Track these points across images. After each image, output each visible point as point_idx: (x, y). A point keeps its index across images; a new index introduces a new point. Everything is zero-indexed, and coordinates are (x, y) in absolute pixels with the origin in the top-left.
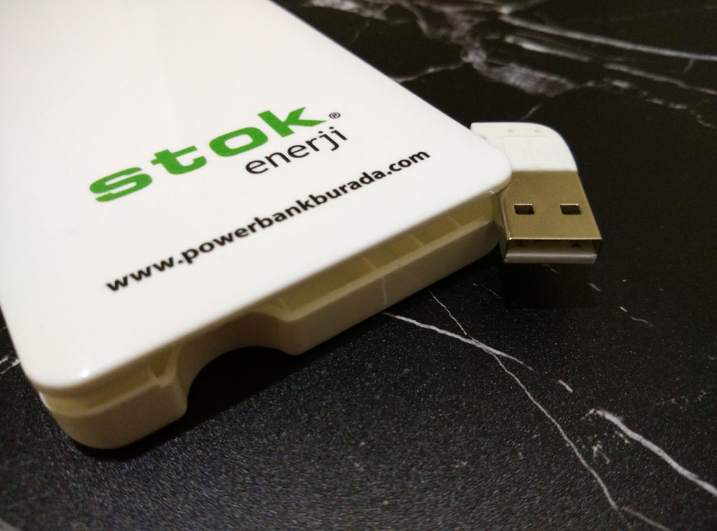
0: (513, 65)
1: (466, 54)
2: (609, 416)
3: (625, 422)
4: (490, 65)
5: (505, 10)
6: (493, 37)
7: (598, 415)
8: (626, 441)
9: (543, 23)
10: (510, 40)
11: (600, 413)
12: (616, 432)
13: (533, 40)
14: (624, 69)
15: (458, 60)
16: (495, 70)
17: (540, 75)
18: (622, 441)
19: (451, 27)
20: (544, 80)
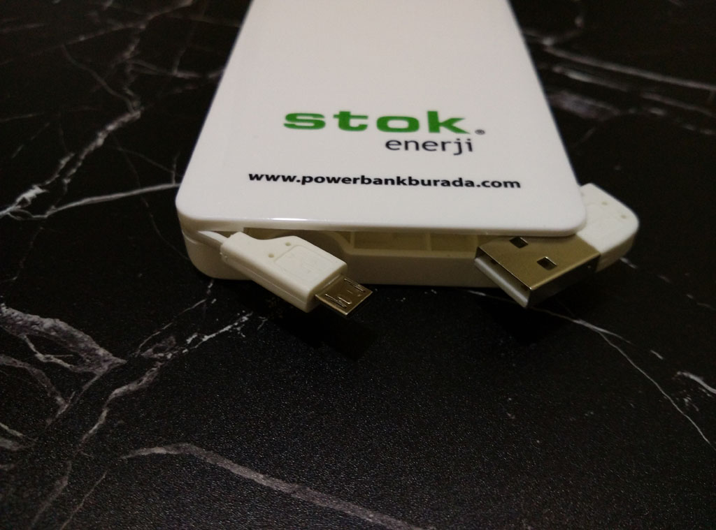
0: (565, 93)
2: (692, 377)
3: (705, 381)
5: (548, 42)
6: (543, 67)
7: (684, 376)
8: (709, 395)
9: (582, 55)
10: (557, 69)
11: (685, 374)
12: (700, 388)
13: (577, 71)
17: (589, 102)
18: (705, 394)
20: (593, 107)
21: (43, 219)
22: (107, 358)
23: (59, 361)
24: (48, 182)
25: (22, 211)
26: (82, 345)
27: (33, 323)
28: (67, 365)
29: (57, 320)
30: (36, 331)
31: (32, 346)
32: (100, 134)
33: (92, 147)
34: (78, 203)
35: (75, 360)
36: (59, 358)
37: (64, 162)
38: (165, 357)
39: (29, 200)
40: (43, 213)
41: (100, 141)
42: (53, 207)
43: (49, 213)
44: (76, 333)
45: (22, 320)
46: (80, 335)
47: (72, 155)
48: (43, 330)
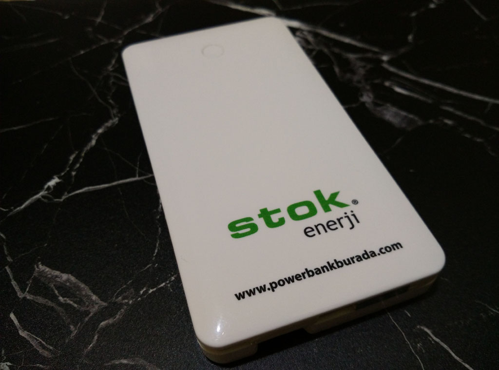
0: (388, 105)
1: (362, 95)
2: (426, 330)
3: (433, 333)
4: (376, 104)
6: (377, 81)
7: (421, 329)
8: (433, 342)
9: (407, 71)
10: (387, 84)
12: (429, 337)
13: (401, 85)
14: (451, 109)
15: (357, 100)
16: (379, 109)
17: (404, 113)
18: (431, 342)
19: (353, 72)
20: (406, 117)
21: (60, 202)
22: (97, 302)
23: (71, 303)
24: (63, 174)
25: (49, 195)
26: (84, 293)
27: (57, 277)
28: (76, 305)
29: (70, 275)
30: (58, 282)
31: (56, 292)
32: (93, 136)
33: (88, 147)
34: (81, 191)
35: (80, 302)
36: (71, 301)
37: (72, 158)
38: (128, 303)
39: (52, 187)
40: (61, 198)
41: (93, 142)
42: (66, 193)
43: (64, 197)
44: (80, 284)
45: (50, 274)
46: (82, 286)
47: (77, 152)
48: (62, 281)
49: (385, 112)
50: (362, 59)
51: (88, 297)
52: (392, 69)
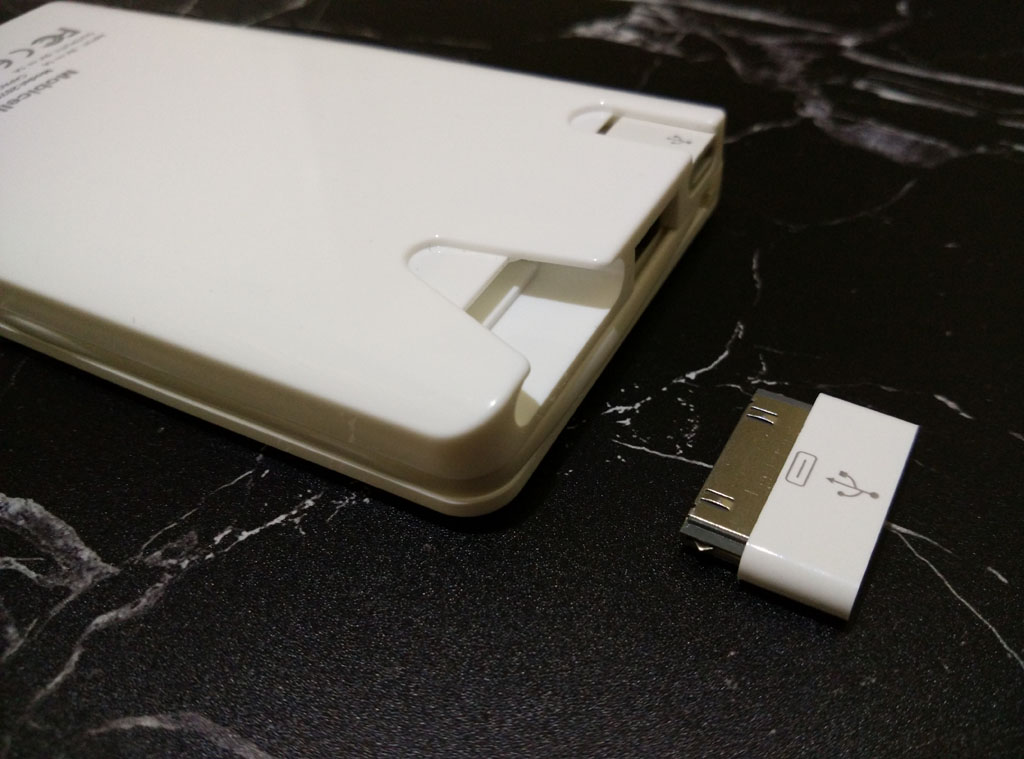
0: (870, 122)
1: (802, 106)
4: (840, 122)
5: (848, 42)
6: (837, 81)
9: (903, 61)
10: (861, 85)
13: (892, 87)
15: (792, 115)
16: (848, 129)
17: (910, 137)
19: (776, 66)
20: (916, 143)
22: (92, 564)
23: (22, 568)
26: (60, 543)
28: (33, 575)
29: (30, 501)
35: (46, 565)
36: (22, 563)
38: (177, 566)
48: (6, 516)
49: (864, 135)
50: (793, 46)
51: (71, 554)
52: (868, 60)
